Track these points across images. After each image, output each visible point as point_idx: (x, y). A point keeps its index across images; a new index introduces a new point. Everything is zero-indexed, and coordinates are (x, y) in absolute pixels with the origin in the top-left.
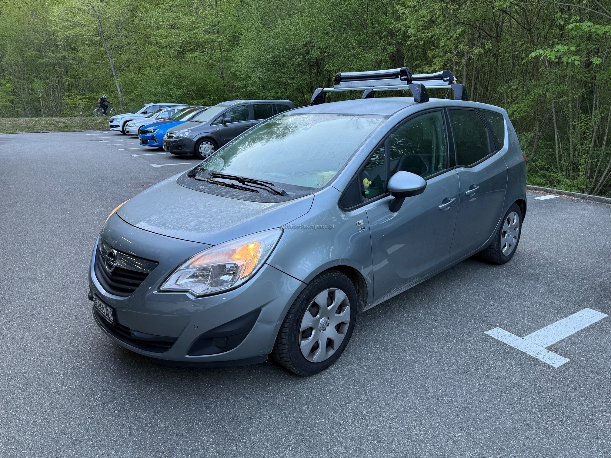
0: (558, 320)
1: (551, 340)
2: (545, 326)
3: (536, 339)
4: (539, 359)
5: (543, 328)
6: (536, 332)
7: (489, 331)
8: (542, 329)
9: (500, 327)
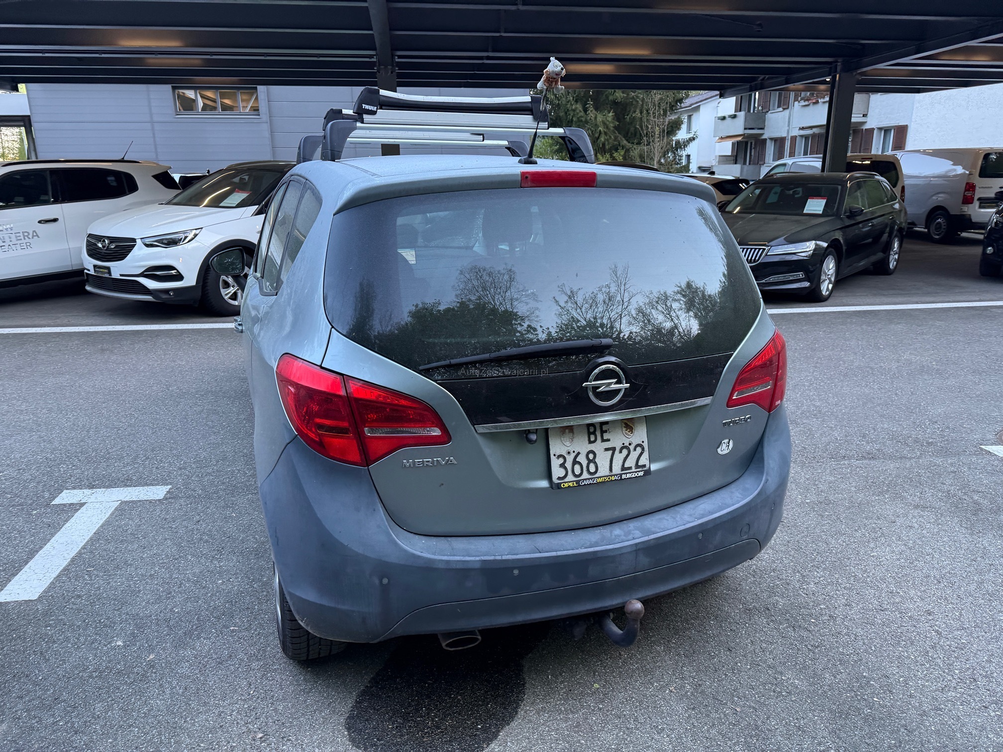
0: (84, 548)
1: (82, 515)
2: (98, 529)
3: (103, 508)
4: (88, 490)
5: (100, 525)
6: (108, 515)
7: (167, 490)
8: (101, 522)
9: (159, 500)
